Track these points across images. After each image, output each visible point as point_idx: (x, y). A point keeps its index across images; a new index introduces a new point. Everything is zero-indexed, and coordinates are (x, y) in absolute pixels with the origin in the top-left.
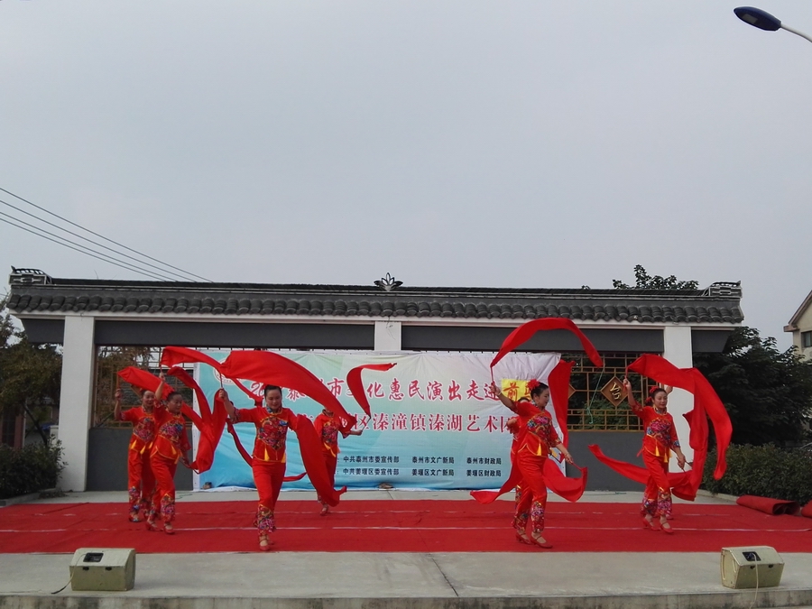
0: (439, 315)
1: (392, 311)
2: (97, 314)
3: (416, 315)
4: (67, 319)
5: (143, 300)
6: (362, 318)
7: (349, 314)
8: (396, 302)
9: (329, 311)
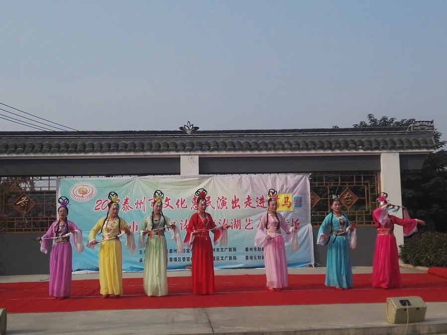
0: (225, 150)
1: (192, 148)
3: (209, 150)
5: (19, 145)
6: (170, 153)
7: (162, 151)
8: (195, 141)
9: (148, 149)
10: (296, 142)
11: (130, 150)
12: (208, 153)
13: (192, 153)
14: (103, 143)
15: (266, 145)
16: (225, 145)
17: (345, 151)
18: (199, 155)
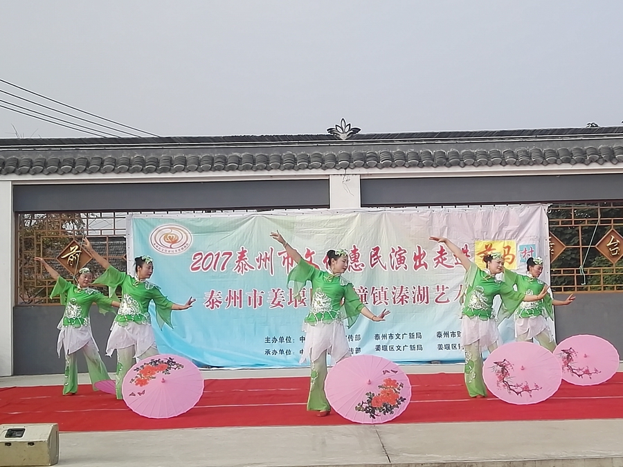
1: (349, 163)
2: (15, 177)
3: (376, 166)
6: (314, 171)
7: (299, 168)
9: (276, 165)
10: (525, 151)
11: (246, 168)
12: (375, 172)
13: (349, 171)
14: (201, 157)
15: (473, 156)
16: (405, 158)
17: (608, 166)
18: (361, 175)
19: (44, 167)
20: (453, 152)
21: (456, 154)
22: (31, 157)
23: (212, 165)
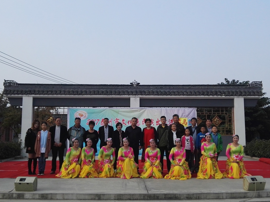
0: (153, 95)
1: (136, 93)
2: (34, 96)
3: (145, 95)
4: (23, 97)
5: (49, 91)
6: (126, 96)
7: (121, 95)
8: (138, 90)
9: (114, 94)
10: (190, 91)
11: (105, 94)
12: (144, 96)
13: (136, 96)
14: (91, 90)
15: (174, 92)
16: (153, 92)
17: (215, 96)
18: (140, 97)
19: (43, 93)
20: (168, 91)
21: (169, 92)
22: (39, 90)
23: (95, 93)
